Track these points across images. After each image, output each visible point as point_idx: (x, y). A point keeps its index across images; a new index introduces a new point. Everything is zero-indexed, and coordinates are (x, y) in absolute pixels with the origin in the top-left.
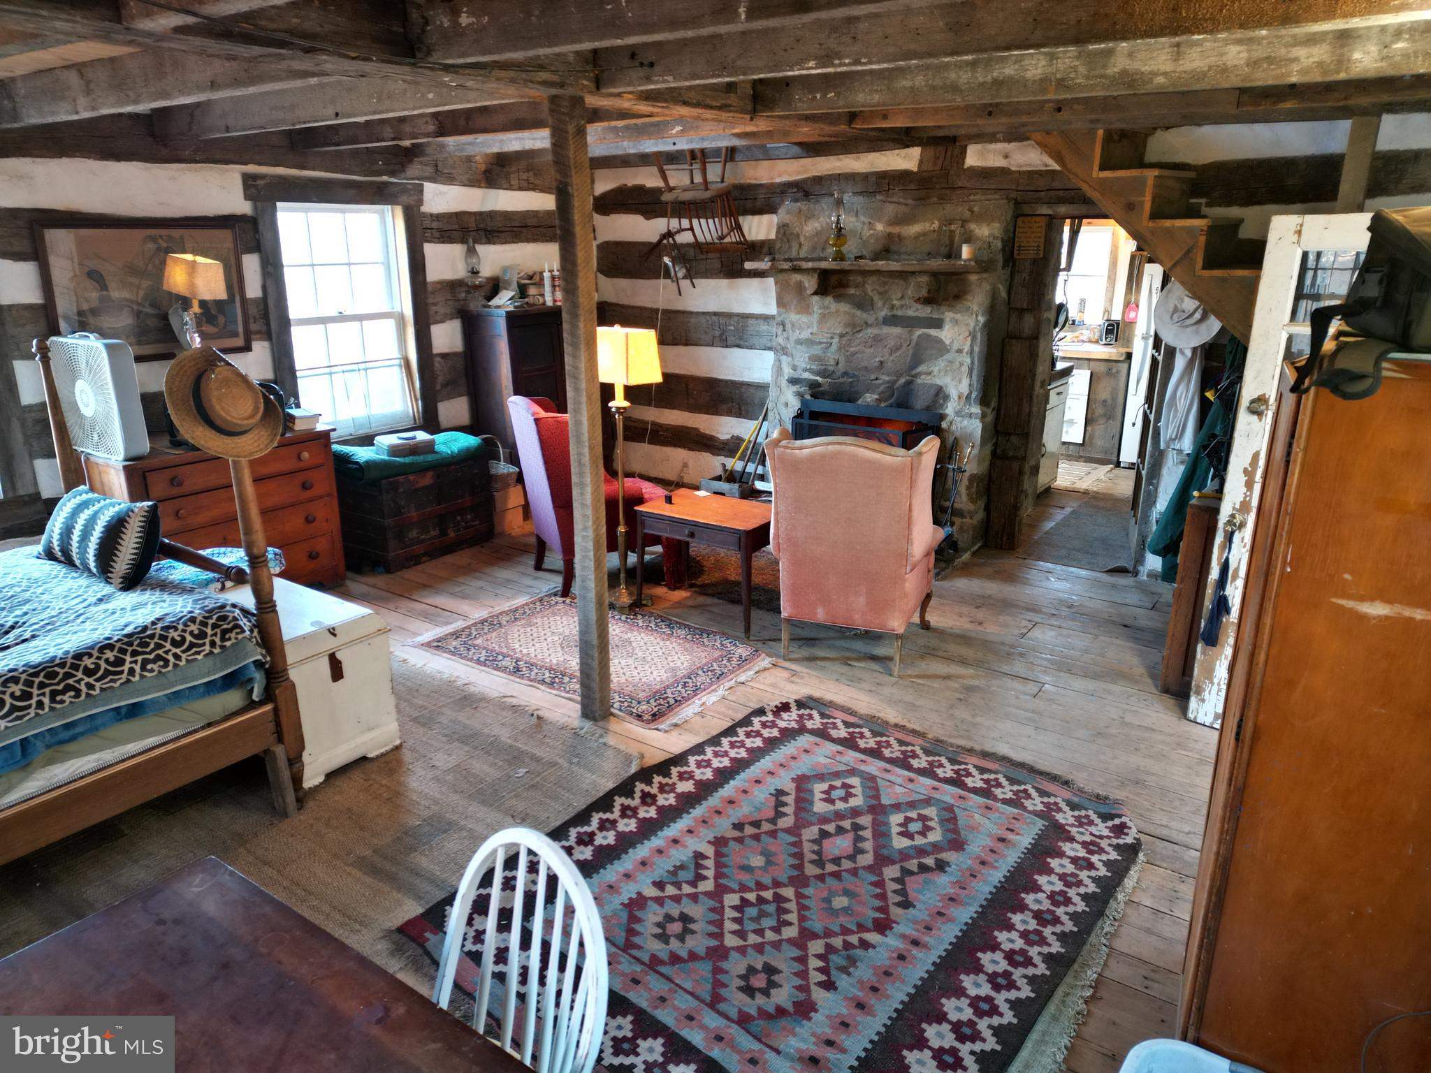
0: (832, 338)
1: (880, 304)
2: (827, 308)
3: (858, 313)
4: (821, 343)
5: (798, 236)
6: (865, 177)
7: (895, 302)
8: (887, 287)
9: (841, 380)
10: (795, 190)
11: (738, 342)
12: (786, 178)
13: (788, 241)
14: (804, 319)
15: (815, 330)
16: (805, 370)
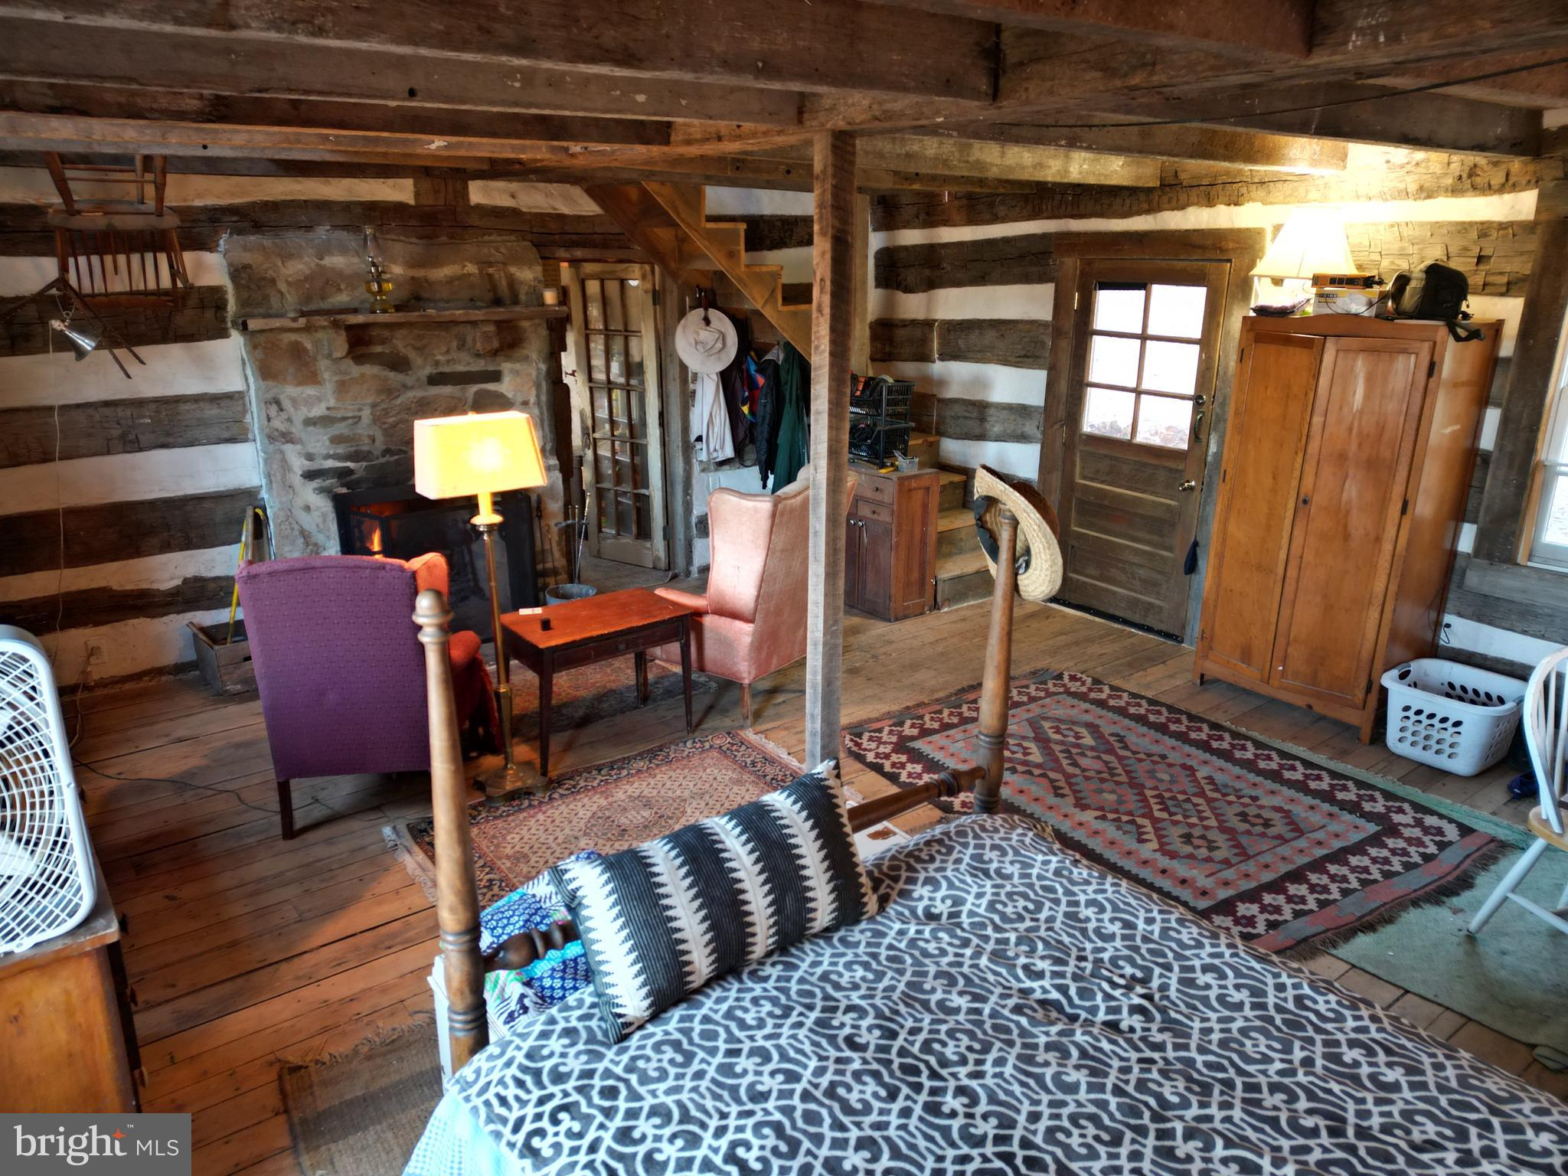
0: (360, 410)
1: (419, 361)
2: (346, 373)
3: (392, 375)
4: (344, 419)
5: (273, 281)
6: (347, 207)
7: (439, 357)
8: (425, 341)
9: (383, 460)
10: (235, 219)
11: (162, 440)
12: (210, 201)
13: (259, 288)
14: (310, 391)
15: (332, 403)
16: (328, 457)
